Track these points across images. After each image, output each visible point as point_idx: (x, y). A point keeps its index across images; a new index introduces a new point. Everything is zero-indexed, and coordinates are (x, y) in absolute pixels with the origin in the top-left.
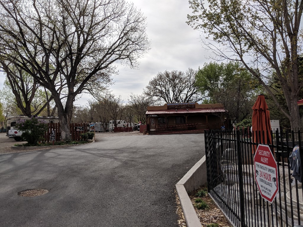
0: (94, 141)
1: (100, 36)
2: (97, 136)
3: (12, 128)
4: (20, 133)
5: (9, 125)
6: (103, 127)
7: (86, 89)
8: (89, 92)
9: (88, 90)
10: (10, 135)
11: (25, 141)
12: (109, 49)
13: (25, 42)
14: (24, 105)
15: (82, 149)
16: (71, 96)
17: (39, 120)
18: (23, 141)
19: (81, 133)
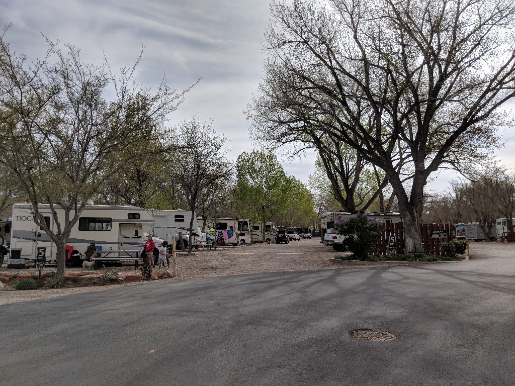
0: (467, 258)
1: (471, 61)
2: (474, 248)
3: (329, 231)
4: (341, 239)
5: (324, 226)
6: (484, 230)
7: (447, 161)
8: (453, 167)
9: (452, 163)
10: (327, 241)
11: (348, 251)
12: (492, 81)
13: (344, 99)
14: (344, 195)
15: (446, 271)
16: (421, 176)
17: (369, 218)
18: (345, 250)
19: (441, 241)
